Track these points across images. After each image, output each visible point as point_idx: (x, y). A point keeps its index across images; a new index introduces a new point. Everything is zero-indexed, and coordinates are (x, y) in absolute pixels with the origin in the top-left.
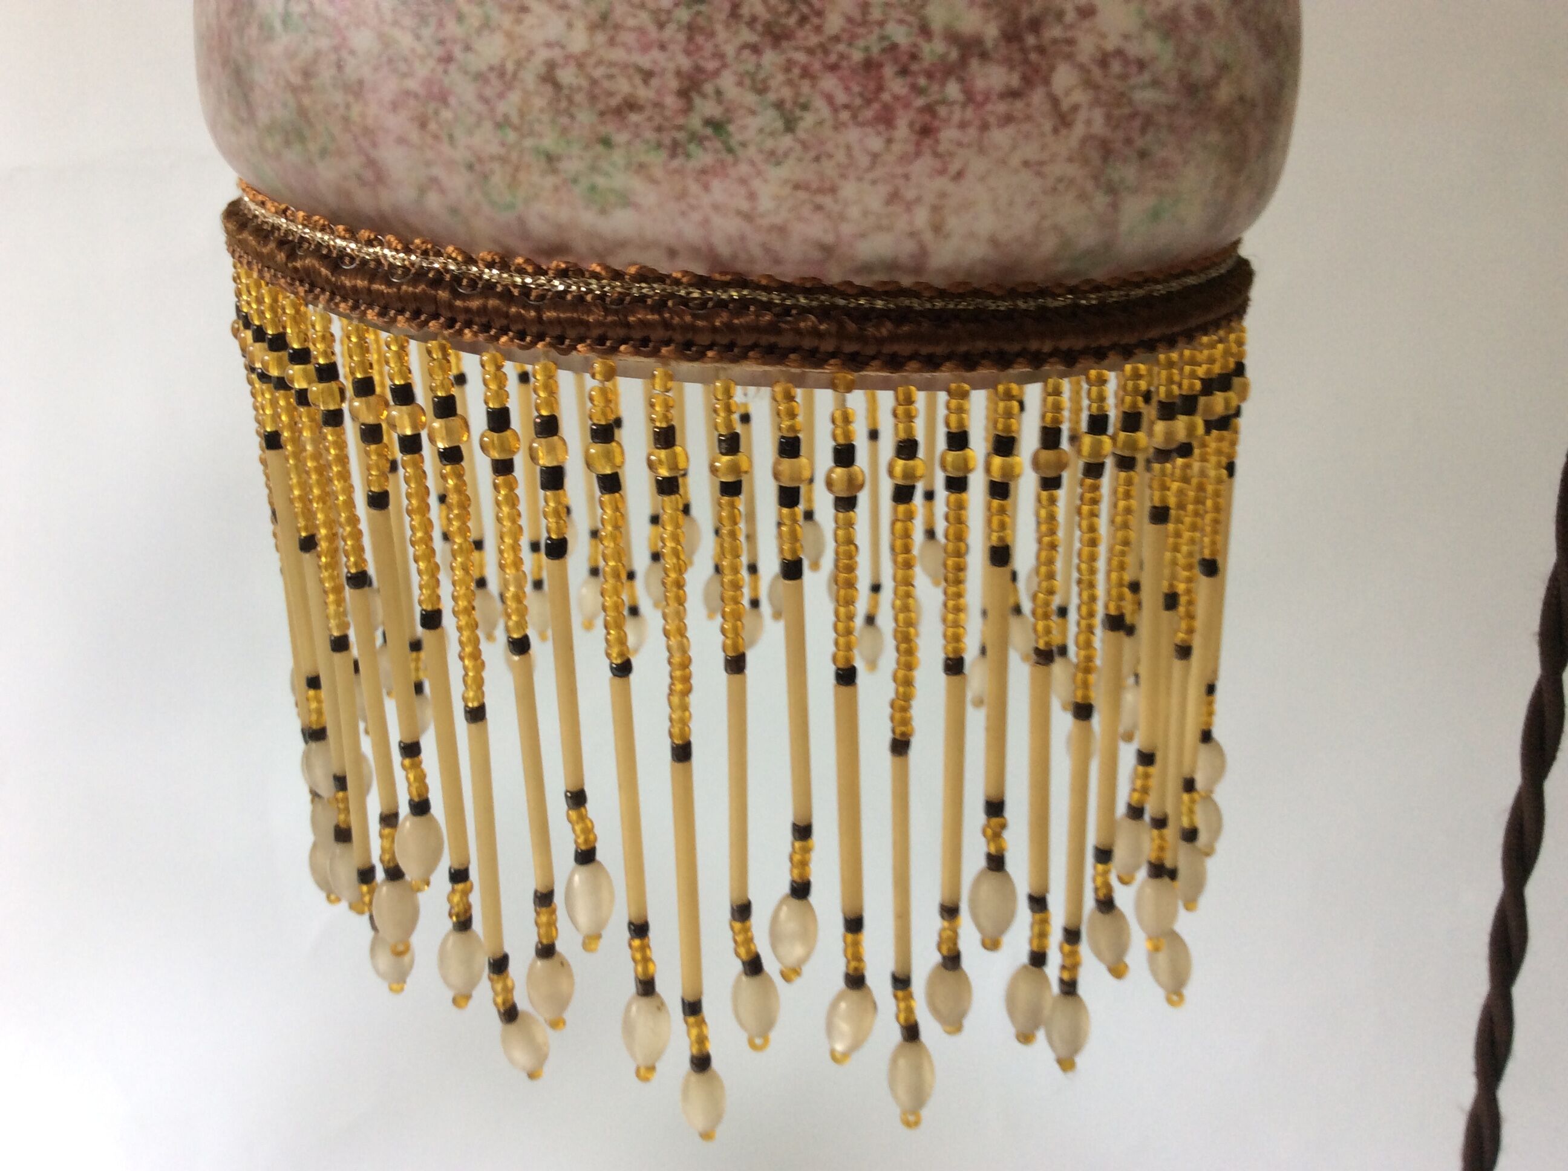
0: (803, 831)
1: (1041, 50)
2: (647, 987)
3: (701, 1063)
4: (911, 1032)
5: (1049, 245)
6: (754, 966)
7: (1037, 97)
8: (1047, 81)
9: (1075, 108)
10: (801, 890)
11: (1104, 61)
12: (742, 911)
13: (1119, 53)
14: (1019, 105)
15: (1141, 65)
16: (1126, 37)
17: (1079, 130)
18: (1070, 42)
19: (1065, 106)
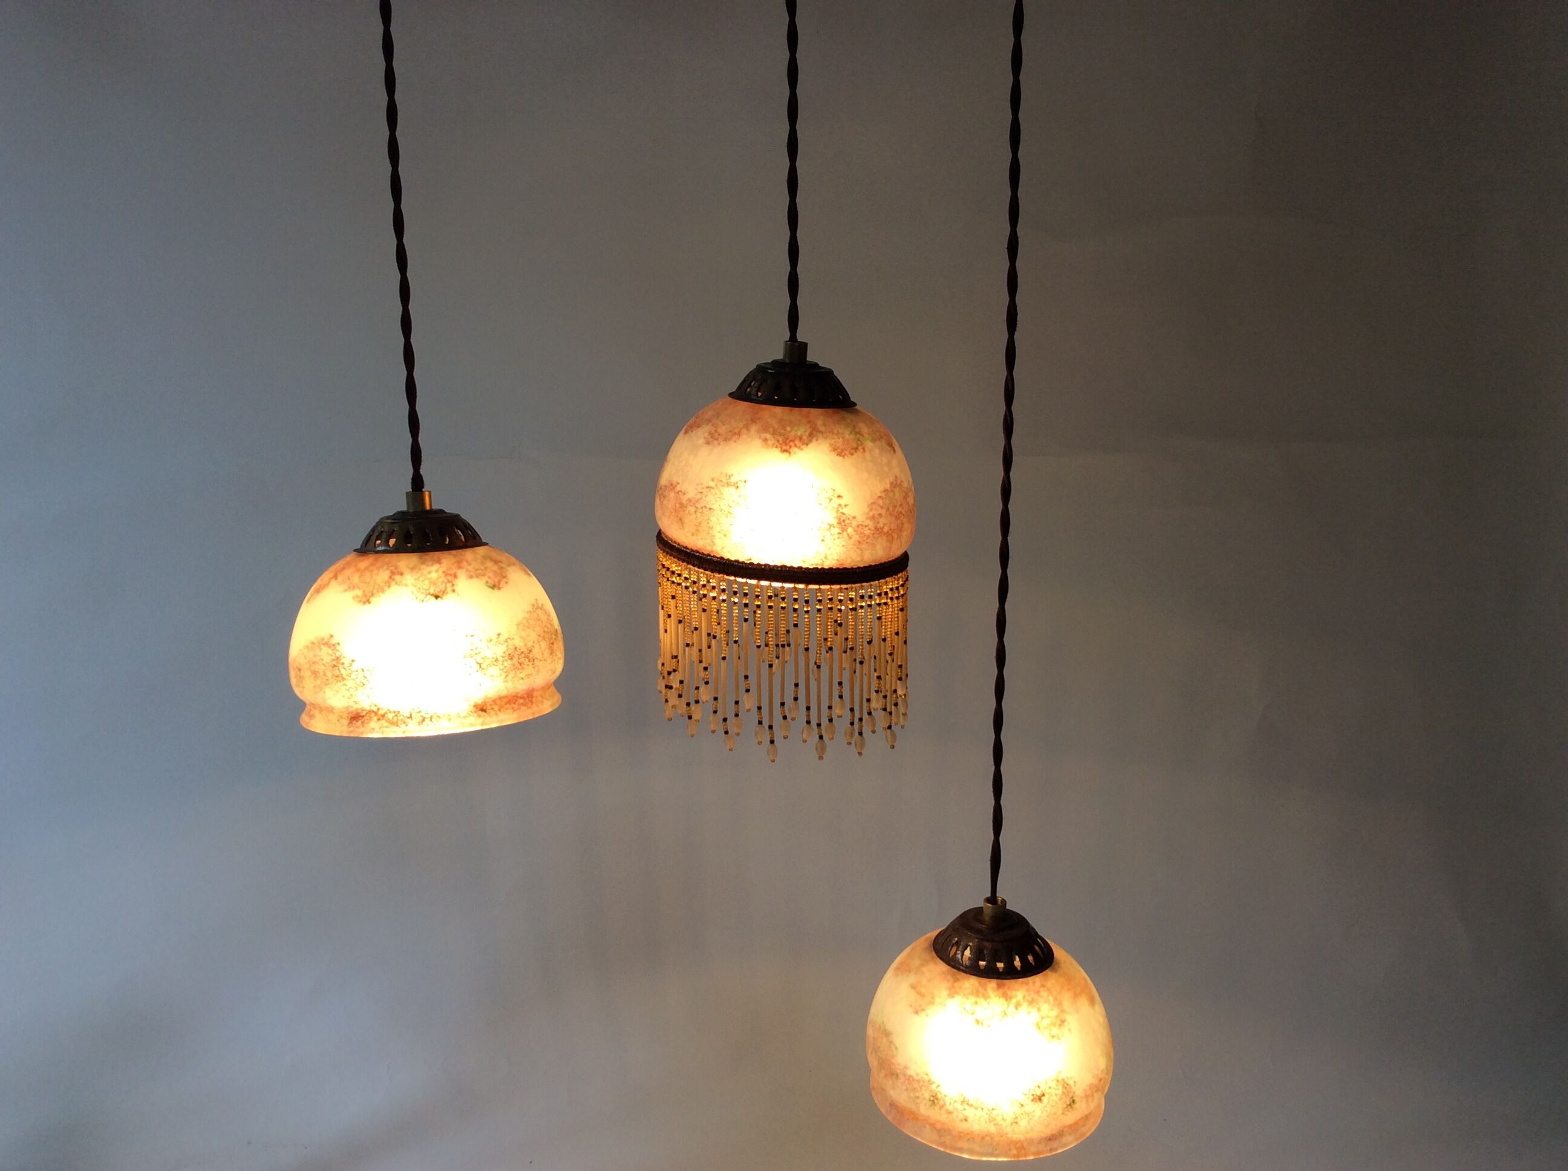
0: (796, 685)
1: (845, 525)
2: (760, 723)
3: (772, 742)
4: (821, 737)
5: (849, 561)
6: (785, 718)
7: (845, 533)
8: (846, 531)
9: (852, 535)
10: (796, 699)
11: (858, 526)
12: (783, 704)
13: (861, 525)
14: (841, 535)
15: (866, 526)
16: (863, 522)
17: (853, 539)
18: (851, 523)
19: (850, 535)
